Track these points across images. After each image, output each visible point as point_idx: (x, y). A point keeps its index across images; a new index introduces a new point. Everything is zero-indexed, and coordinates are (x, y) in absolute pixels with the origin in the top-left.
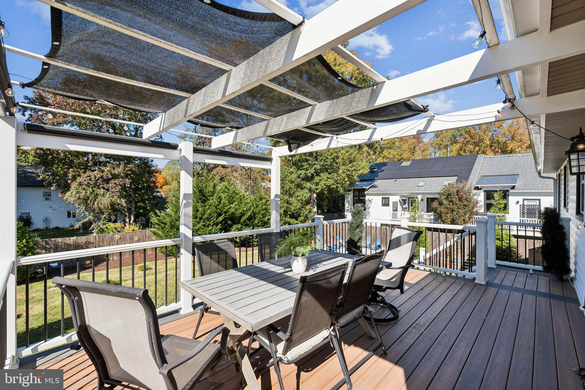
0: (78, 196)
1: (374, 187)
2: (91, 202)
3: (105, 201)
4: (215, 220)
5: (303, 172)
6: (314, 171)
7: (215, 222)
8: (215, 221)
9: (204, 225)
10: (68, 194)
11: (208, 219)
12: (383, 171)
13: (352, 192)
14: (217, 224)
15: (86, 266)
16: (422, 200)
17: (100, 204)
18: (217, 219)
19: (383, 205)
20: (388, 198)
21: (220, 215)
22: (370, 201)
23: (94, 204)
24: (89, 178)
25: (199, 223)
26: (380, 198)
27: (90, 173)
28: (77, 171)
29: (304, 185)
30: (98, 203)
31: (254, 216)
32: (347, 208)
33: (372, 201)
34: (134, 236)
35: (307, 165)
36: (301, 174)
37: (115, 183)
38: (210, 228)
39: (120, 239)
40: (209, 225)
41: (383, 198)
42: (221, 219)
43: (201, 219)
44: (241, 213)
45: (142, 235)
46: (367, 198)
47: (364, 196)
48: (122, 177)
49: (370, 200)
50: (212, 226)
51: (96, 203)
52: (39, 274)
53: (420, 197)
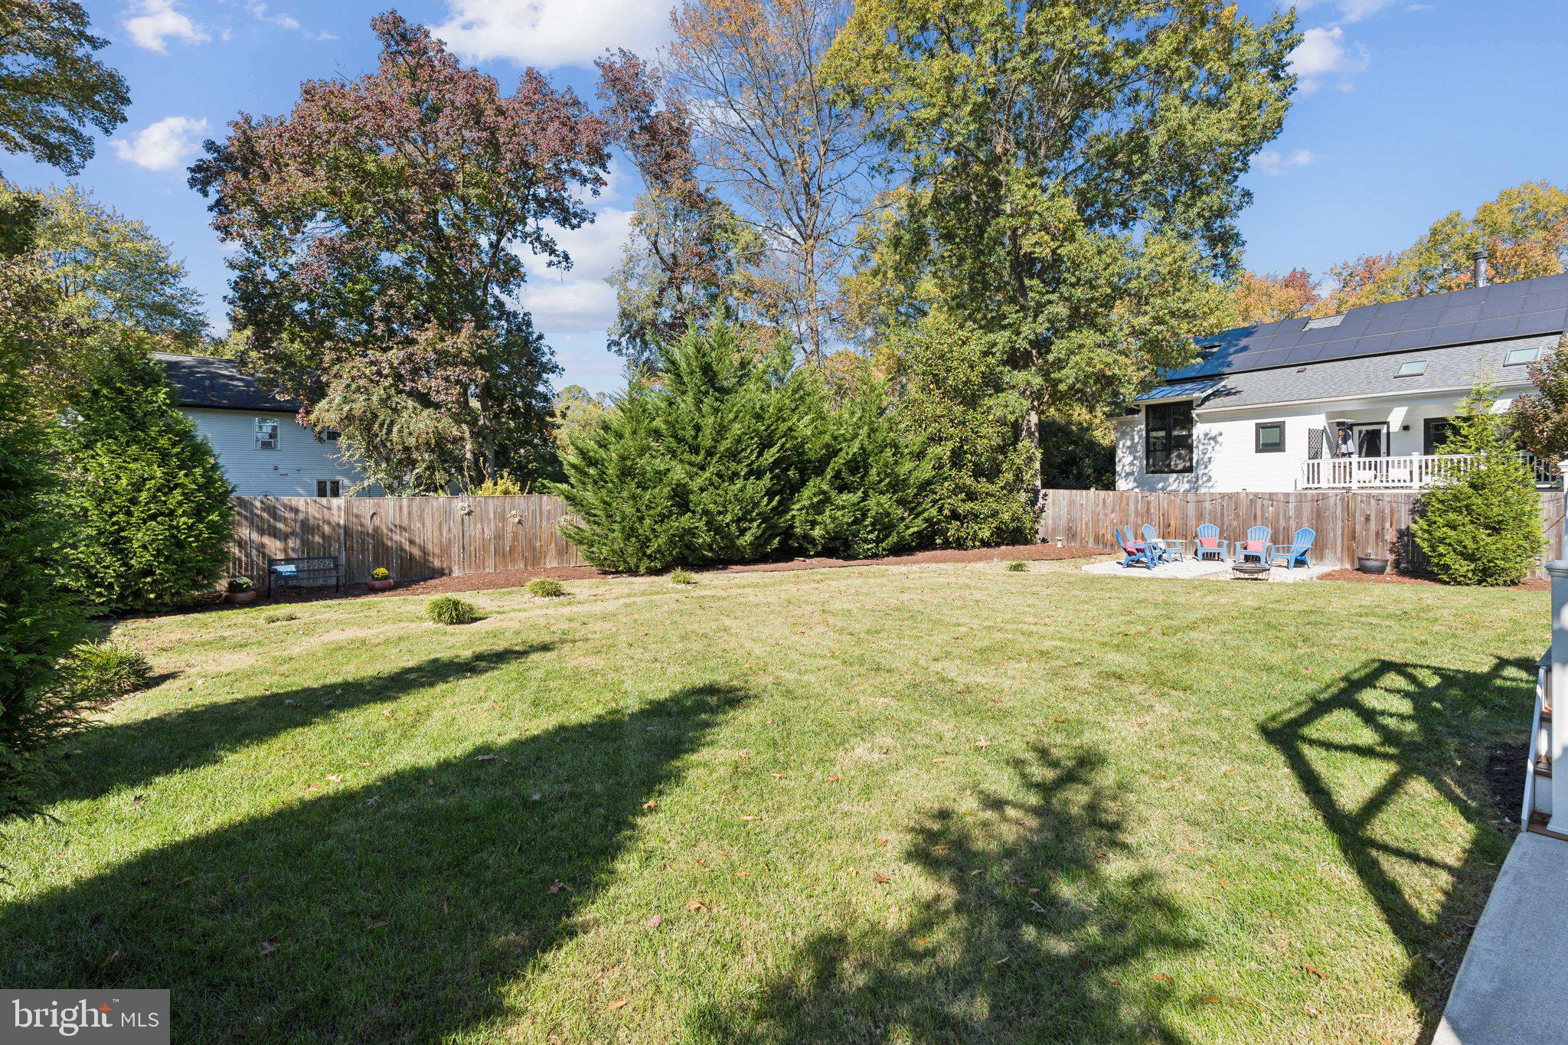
0: (347, 408)
1: (1228, 394)
2: (382, 425)
3: (421, 425)
4: (753, 457)
5: (1002, 338)
6: (1047, 325)
7: (755, 466)
8: (753, 462)
9: (719, 475)
10: (323, 404)
11: (733, 455)
12: (1245, 349)
13: (1141, 416)
14: (759, 474)
15: (377, 584)
16: (1406, 428)
17: (406, 431)
18: (760, 454)
19: (1258, 451)
20: (1280, 426)
21: (765, 445)
22: (1214, 438)
23: (389, 431)
24: (374, 369)
25: (703, 468)
26: (1248, 427)
27: (378, 354)
28: (344, 350)
29: (1006, 379)
30: (400, 431)
31: (865, 460)
32: (1128, 469)
33: (1219, 439)
34: (507, 508)
35: (1017, 312)
36: (995, 344)
37: (447, 379)
38: (739, 484)
39: (469, 514)
40: (736, 474)
41: (1259, 427)
42: (771, 455)
43: (710, 453)
44: (827, 446)
45: (532, 508)
46: (1199, 430)
47: (1188, 423)
48: (465, 363)
49: (1213, 434)
50: (746, 479)
51: (395, 429)
52: (243, 591)
53: (1396, 418)
